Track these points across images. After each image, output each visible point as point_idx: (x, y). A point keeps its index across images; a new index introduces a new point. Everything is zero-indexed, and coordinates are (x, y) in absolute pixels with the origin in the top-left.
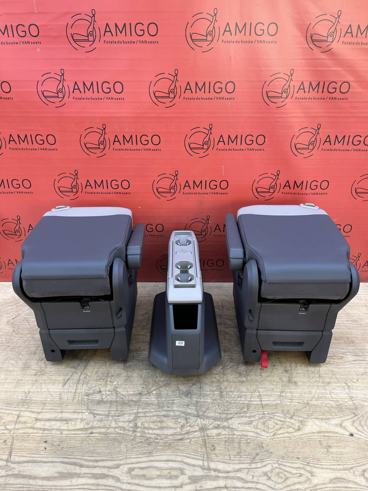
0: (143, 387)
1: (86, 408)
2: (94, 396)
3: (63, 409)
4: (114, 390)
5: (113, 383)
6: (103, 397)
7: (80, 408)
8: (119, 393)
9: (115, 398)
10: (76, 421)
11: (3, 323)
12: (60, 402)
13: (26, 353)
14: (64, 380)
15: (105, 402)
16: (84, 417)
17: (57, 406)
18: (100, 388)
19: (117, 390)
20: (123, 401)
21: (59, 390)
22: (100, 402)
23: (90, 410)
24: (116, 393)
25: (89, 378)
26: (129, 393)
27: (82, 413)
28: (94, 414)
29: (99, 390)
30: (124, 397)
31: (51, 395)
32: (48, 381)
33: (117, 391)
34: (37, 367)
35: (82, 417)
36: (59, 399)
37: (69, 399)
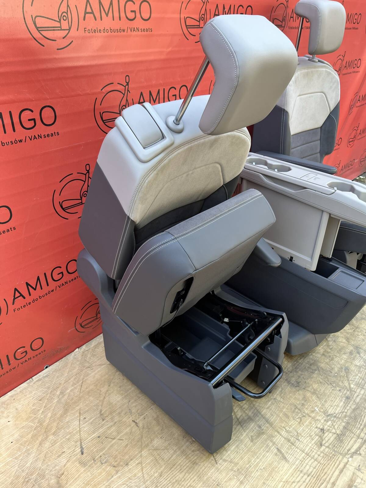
0: (340, 390)
1: (341, 457)
2: (327, 439)
3: (330, 479)
4: (328, 416)
5: (316, 411)
6: (332, 431)
7: (338, 462)
8: (335, 415)
9: (341, 421)
10: (358, 476)
11: (78, 471)
12: (315, 479)
13: (183, 473)
14: (276, 454)
15: (343, 434)
16: (355, 464)
17: (319, 484)
18: (315, 427)
19: (329, 414)
20: (350, 417)
21: (292, 469)
22: (340, 438)
23: (346, 454)
24: (335, 417)
25: (291, 428)
26: (342, 406)
27: (347, 463)
28: (355, 453)
29: (319, 430)
30: (345, 413)
31: (294, 482)
32: (266, 475)
33: (332, 414)
34: (227, 474)
35: (354, 467)
36: (308, 476)
37: (316, 467)
